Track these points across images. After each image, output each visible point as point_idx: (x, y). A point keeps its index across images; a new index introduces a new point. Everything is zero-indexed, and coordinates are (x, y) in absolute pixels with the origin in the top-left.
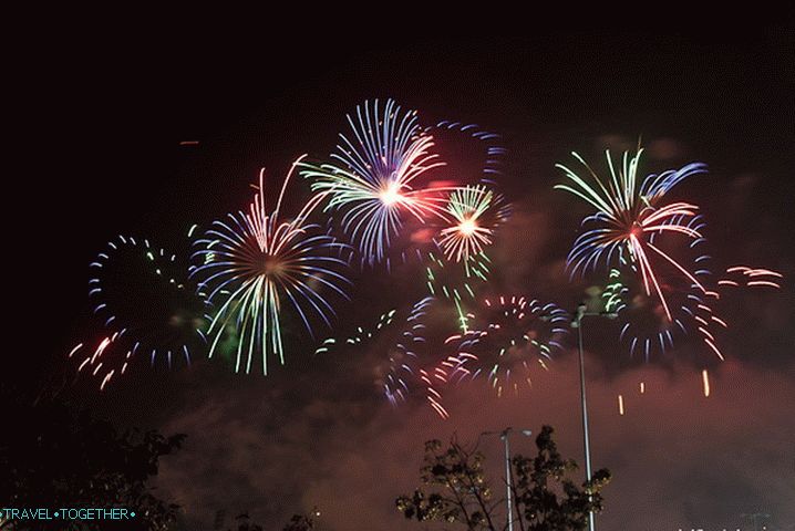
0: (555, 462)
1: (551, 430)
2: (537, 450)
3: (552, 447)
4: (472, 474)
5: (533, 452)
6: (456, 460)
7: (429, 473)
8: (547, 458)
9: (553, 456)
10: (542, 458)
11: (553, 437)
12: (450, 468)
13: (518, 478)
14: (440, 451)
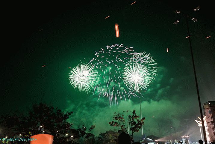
0: (136, 117)
1: (135, 111)
2: (133, 114)
3: (135, 114)
4: (122, 118)
5: (132, 114)
6: (119, 116)
7: (115, 118)
8: (134, 115)
9: (136, 115)
10: (133, 116)
11: (135, 112)
12: (118, 117)
13: (129, 119)
14: (116, 114)
